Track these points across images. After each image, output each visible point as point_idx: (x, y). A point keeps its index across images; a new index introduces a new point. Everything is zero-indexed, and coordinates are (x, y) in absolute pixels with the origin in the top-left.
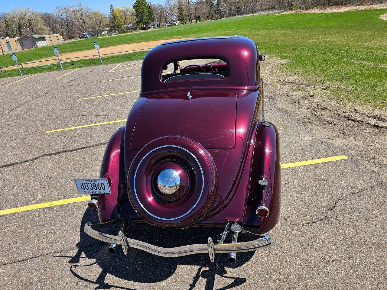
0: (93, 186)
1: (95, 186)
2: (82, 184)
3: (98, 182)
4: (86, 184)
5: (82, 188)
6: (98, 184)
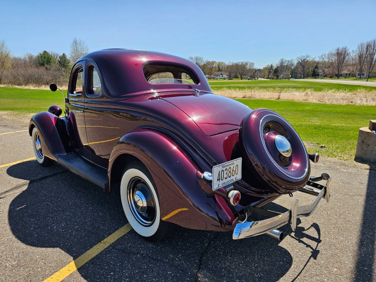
0: (228, 172)
3: (233, 166)
5: (218, 180)
6: (234, 166)
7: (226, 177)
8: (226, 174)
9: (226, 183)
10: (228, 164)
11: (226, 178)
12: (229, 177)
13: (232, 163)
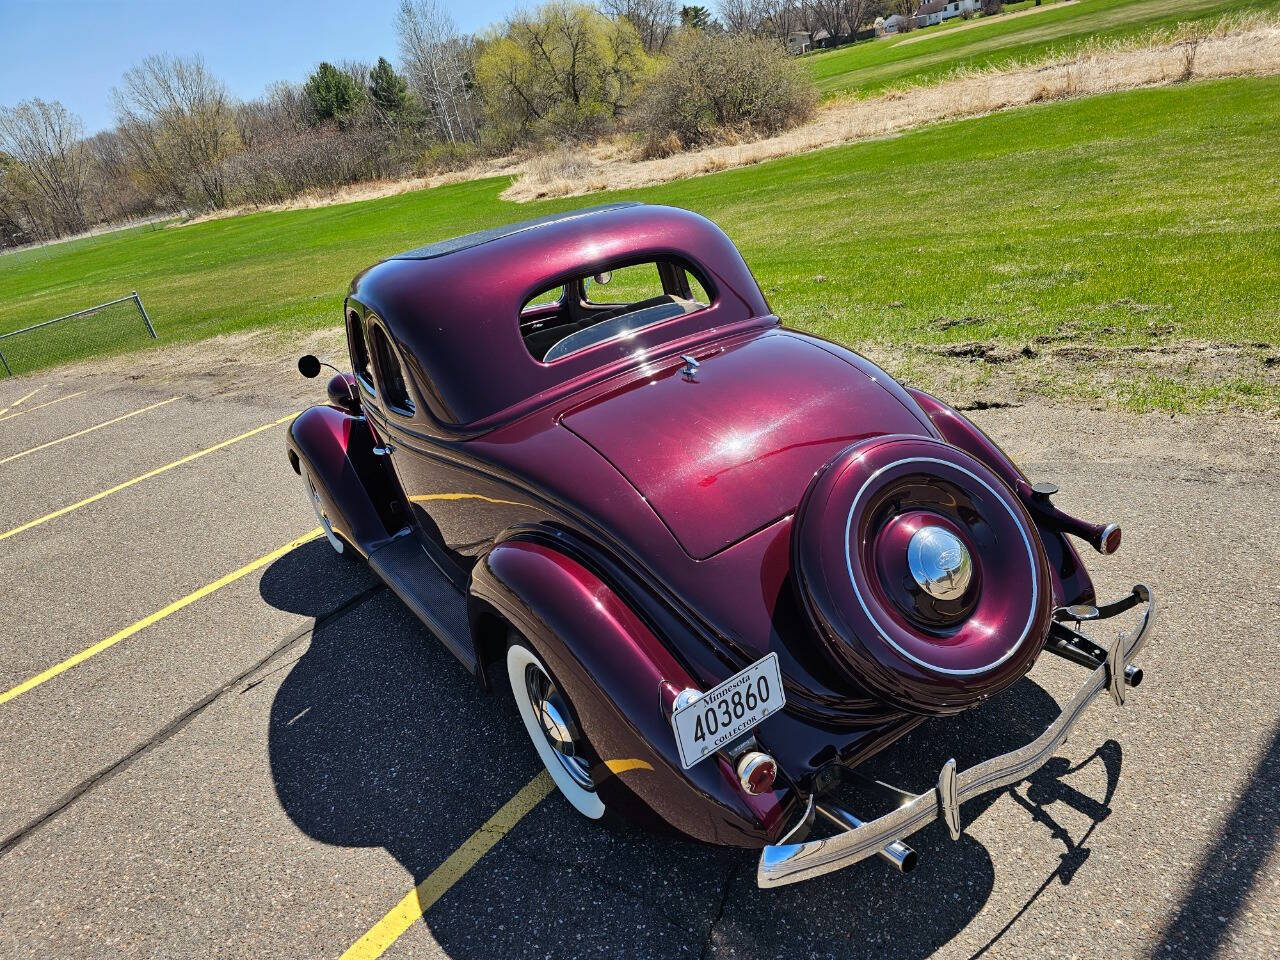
0: (731, 706)
1: (740, 703)
2: (699, 717)
4: (710, 714)
5: (697, 739)
6: (750, 685)
7: (726, 721)
8: (727, 712)
9: (728, 735)
10: (726, 687)
11: (724, 725)
12: (738, 717)
13: (740, 678)
